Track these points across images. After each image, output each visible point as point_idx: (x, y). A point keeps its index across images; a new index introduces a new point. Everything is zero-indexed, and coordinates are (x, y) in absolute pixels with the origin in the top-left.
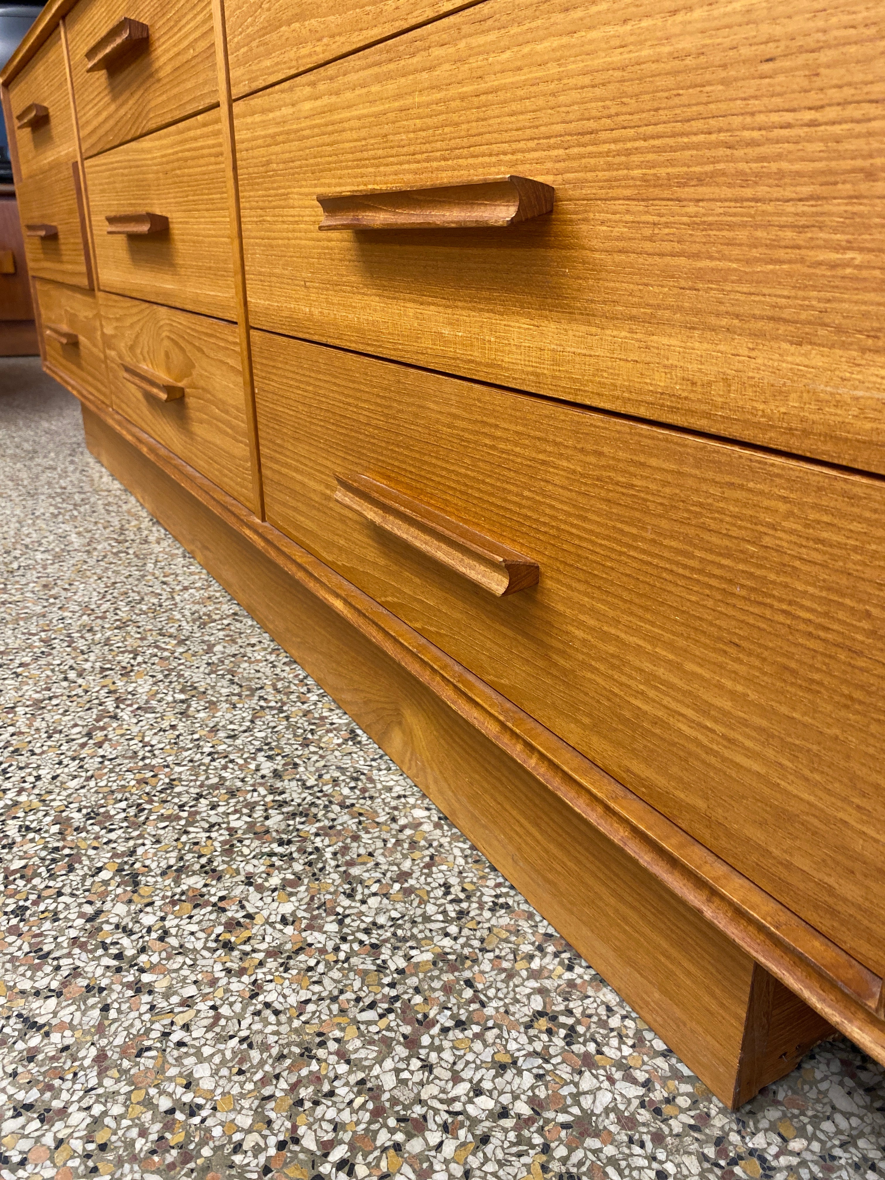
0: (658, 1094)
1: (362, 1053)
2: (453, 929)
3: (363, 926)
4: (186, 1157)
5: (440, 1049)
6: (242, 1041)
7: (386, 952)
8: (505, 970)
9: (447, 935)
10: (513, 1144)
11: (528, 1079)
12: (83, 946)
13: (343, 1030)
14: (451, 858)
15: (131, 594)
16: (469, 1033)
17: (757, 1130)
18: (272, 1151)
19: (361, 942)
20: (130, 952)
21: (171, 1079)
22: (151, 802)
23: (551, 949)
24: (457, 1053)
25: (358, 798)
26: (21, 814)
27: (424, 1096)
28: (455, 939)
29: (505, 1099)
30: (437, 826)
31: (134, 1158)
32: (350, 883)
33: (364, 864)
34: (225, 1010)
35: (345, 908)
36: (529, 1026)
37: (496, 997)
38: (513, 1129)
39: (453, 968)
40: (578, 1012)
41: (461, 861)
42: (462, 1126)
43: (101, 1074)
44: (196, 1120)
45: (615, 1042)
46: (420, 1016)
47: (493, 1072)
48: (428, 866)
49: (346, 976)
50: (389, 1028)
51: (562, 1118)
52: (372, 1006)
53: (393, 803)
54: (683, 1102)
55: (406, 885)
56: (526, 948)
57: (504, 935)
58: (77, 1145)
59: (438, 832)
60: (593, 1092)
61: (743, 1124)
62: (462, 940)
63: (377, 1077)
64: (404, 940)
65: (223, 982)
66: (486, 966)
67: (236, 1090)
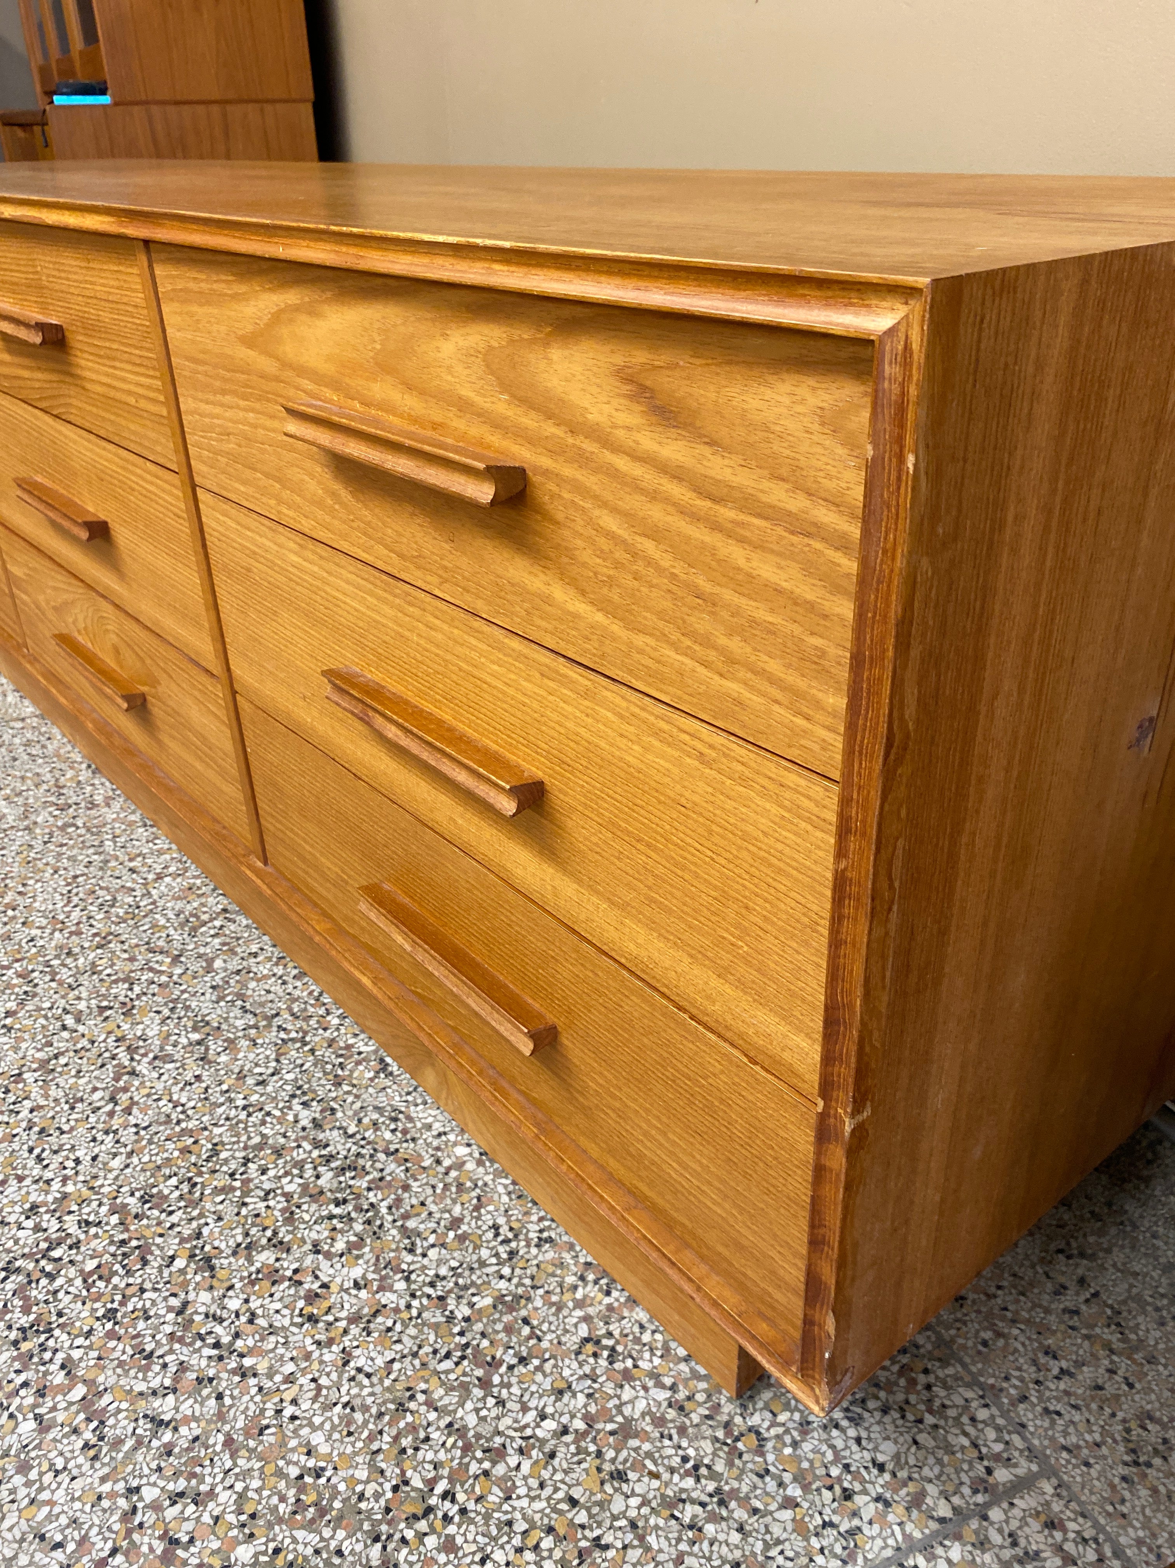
0: (682, 1395)
1: (446, 1401)
2: (506, 1271)
3: (428, 1280)
4: (322, 1512)
5: (509, 1386)
6: (345, 1406)
7: (451, 1302)
8: (554, 1304)
9: (501, 1277)
10: (574, 1455)
11: (581, 1399)
12: (181, 1340)
13: (427, 1382)
14: (496, 1197)
15: (100, 893)
16: (531, 1367)
17: (755, 1410)
18: (389, 1495)
19: (429, 1296)
20: (226, 1340)
21: (293, 1450)
22: (200, 1174)
23: (591, 1277)
24: (523, 1386)
25: (401, 1142)
26: (75, 1208)
27: (501, 1428)
28: (510, 1280)
29: (565, 1419)
30: (480, 1163)
31: (280, 1520)
32: (409, 1238)
33: (418, 1215)
34: (324, 1381)
35: (409, 1264)
36: (578, 1353)
37: (549, 1330)
38: (573, 1442)
39: (511, 1309)
40: (616, 1333)
41: (505, 1199)
42: (534, 1447)
43: (233, 1456)
44: (323, 1480)
45: (647, 1355)
46: (489, 1359)
47: (553, 1398)
48: (477, 1208)
49: (421, 1332)
50: (465, 1374)
51: (610, 1427)
52: (448, 1356)
53: (435, 1143)
54: (700, 1397)
55: (460, 1232)
56: (570, 1280)
57: (551, 1269)
58: (231, 1518)
59: (481, 1170)
60: (632, 1401)
61: (744, 1407)
62: (515, 1281)
63: (462, 1419)
64: (466, 1288)
65: (316, 1355)
66: (538, 1303)
67: (349, 1450)
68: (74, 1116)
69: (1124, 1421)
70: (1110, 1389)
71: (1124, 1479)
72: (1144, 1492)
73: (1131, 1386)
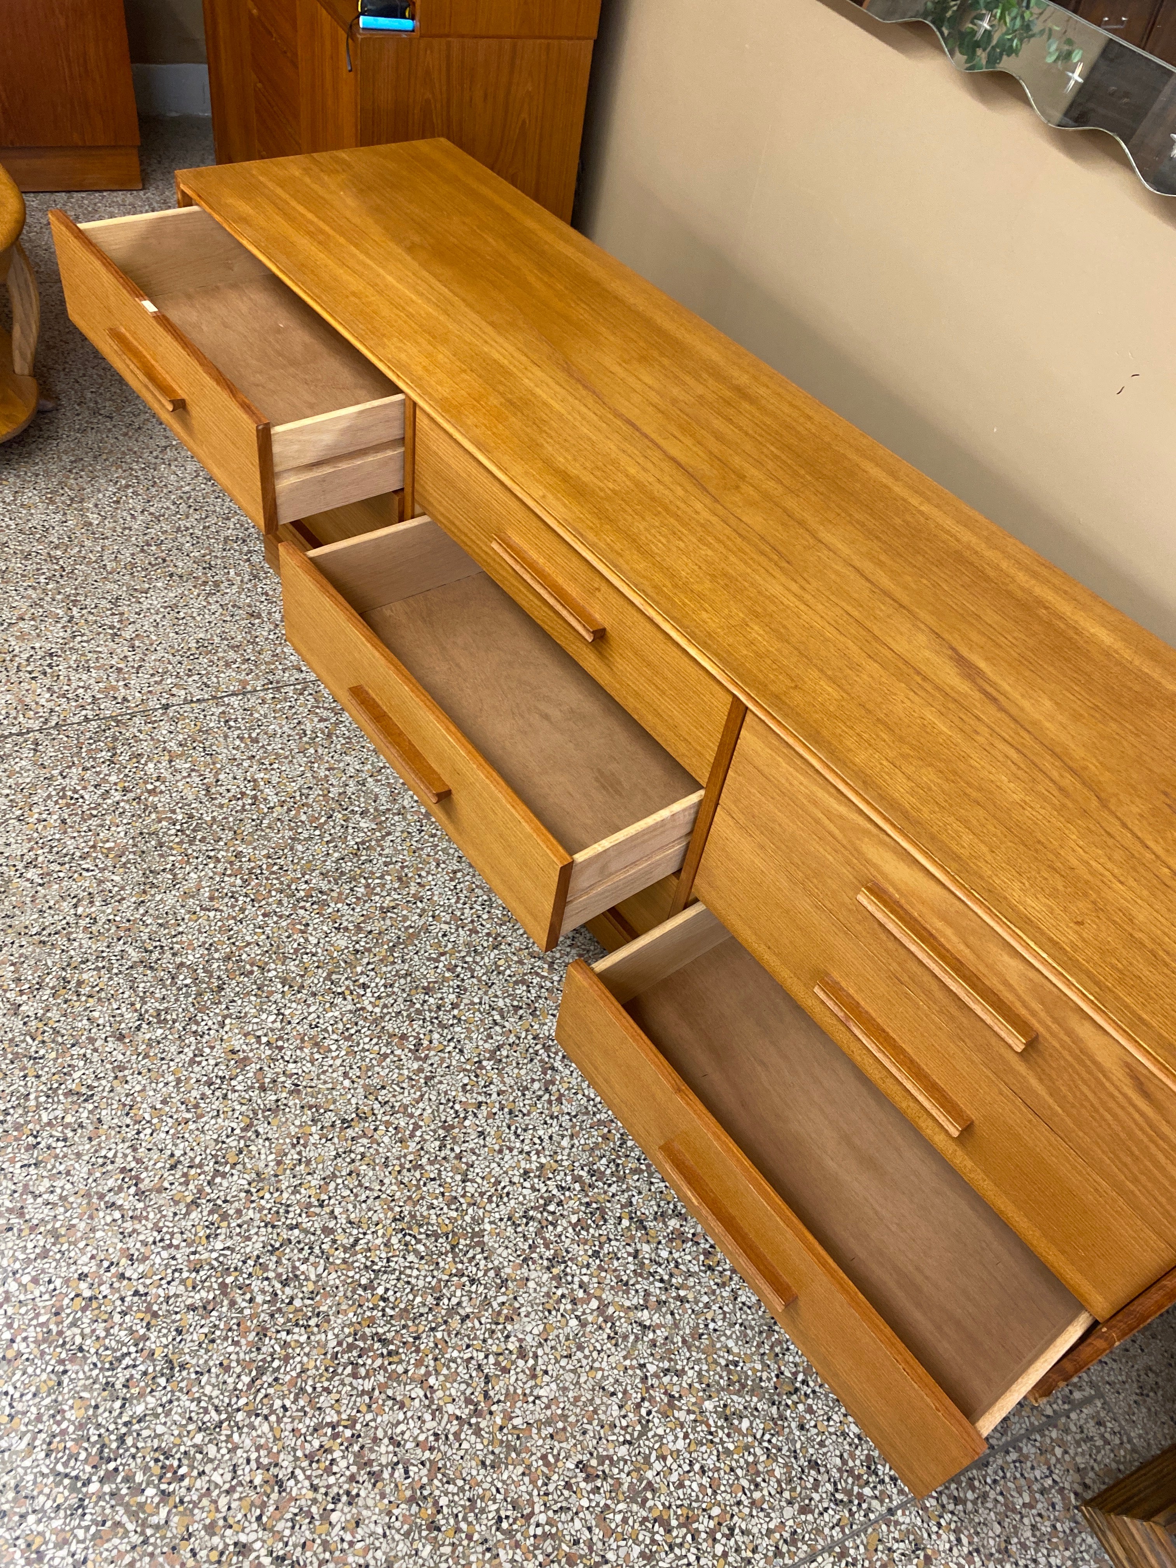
4: (743, 1386)
6: (741, 1325)
12: (641, 1275)
18: (775, 1379)
20: (666, 1277)
21: (719, 1349)
22: (619, 1157)
26: (551, 1175)
31: (723, 1389)
34: (726, 1309)
43: (689, 1350)
44: (739, 1368)
58: (697, 1385)
65: (718, 1292)
67: (749, 1352)
68: (526, 1102)
69: (1138, 1370)
70: (1132, 1352)
71: (1135, 1402)
72: (1144, 1410)
73: (1142, 1350)
